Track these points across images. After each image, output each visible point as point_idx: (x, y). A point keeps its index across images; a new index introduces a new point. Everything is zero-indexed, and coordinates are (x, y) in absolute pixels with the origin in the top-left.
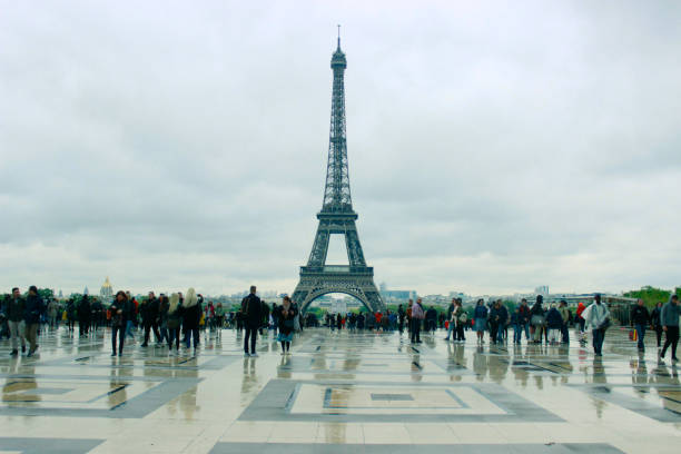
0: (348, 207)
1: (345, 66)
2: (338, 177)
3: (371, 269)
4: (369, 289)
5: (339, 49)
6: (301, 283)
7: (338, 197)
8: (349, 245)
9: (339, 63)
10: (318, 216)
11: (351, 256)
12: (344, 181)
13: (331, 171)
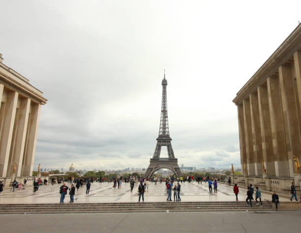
0: (168, 136)
1: (167, 84)
2: (164, 125)
3: (177, 159)
4: (176, 167)
5: (165, 78)
6: (150, 165)
7: (164, 132)
8: (169, 150)
9: (164, 83)
10: (157, 139)
11: (169, 154)
12: (167, 126)
13: (162, 123)
